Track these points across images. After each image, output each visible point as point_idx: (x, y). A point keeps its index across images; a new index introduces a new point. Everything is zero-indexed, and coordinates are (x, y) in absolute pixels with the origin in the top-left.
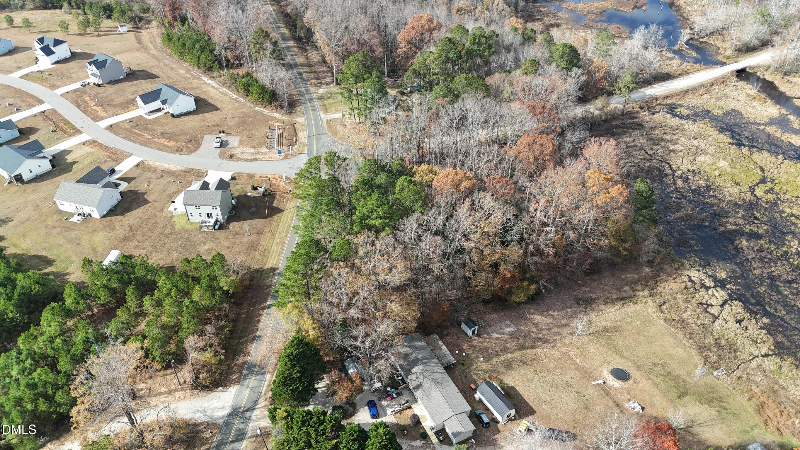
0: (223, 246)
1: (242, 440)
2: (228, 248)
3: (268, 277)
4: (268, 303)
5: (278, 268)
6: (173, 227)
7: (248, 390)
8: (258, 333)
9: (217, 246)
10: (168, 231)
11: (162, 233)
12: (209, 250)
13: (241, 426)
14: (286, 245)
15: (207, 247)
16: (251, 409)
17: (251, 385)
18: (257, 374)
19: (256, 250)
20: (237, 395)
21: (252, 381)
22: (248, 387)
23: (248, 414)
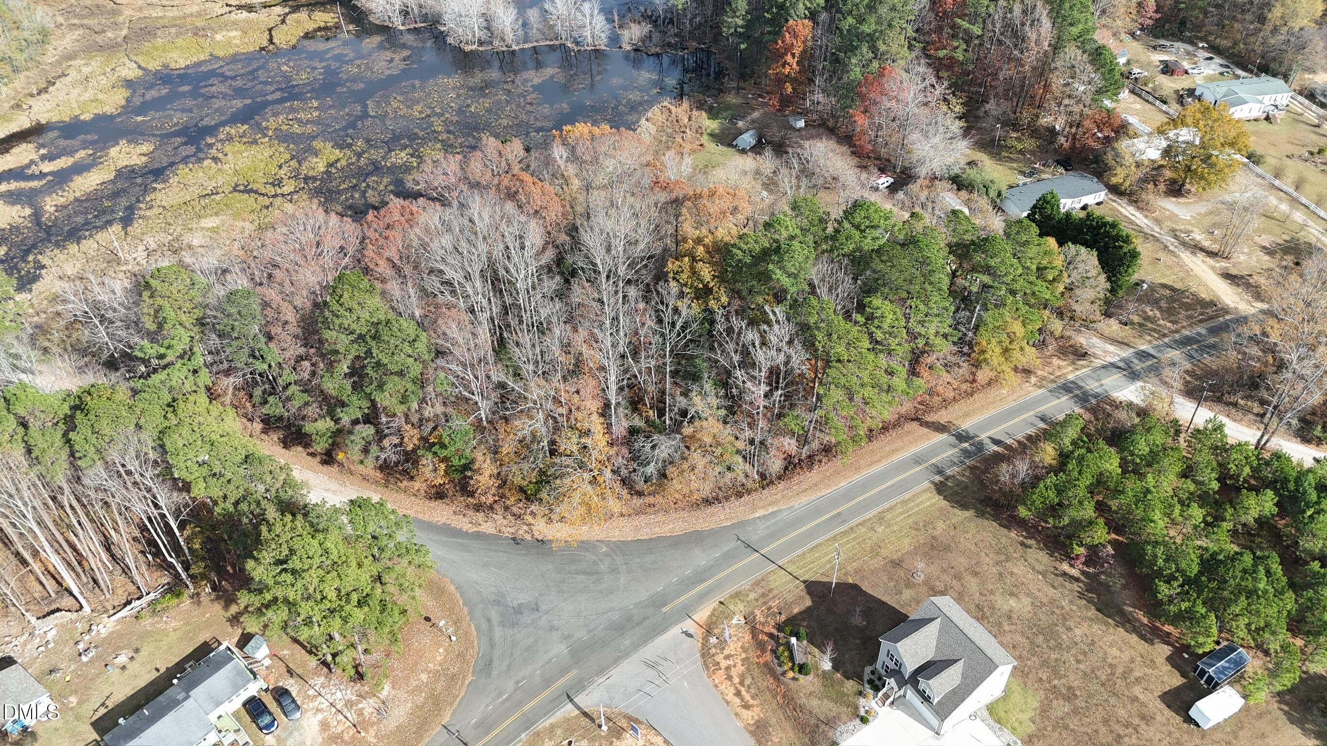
0: (982, 584)
1: (1144, 352)
2: (976, 574)
3: (959, 483)
4: (996, 448)
5: (932, 482)
6: (1044, 710)
7: (1103, 382)
8: (1042, 425)
9: (992, 592)
10: (1061, 708)
11: (1075, 711)
12: (1012, 594)
13: (1136, 361)
14: (880, 509)
15: (1012, 602)
16: (1113, 365)
17: (1097, 384)
18: (1080, 387)
19: (933, 538)
20: (1120, 388)
21: (1092, 386)
22: (1102, 385)
23: (1121, 364)
